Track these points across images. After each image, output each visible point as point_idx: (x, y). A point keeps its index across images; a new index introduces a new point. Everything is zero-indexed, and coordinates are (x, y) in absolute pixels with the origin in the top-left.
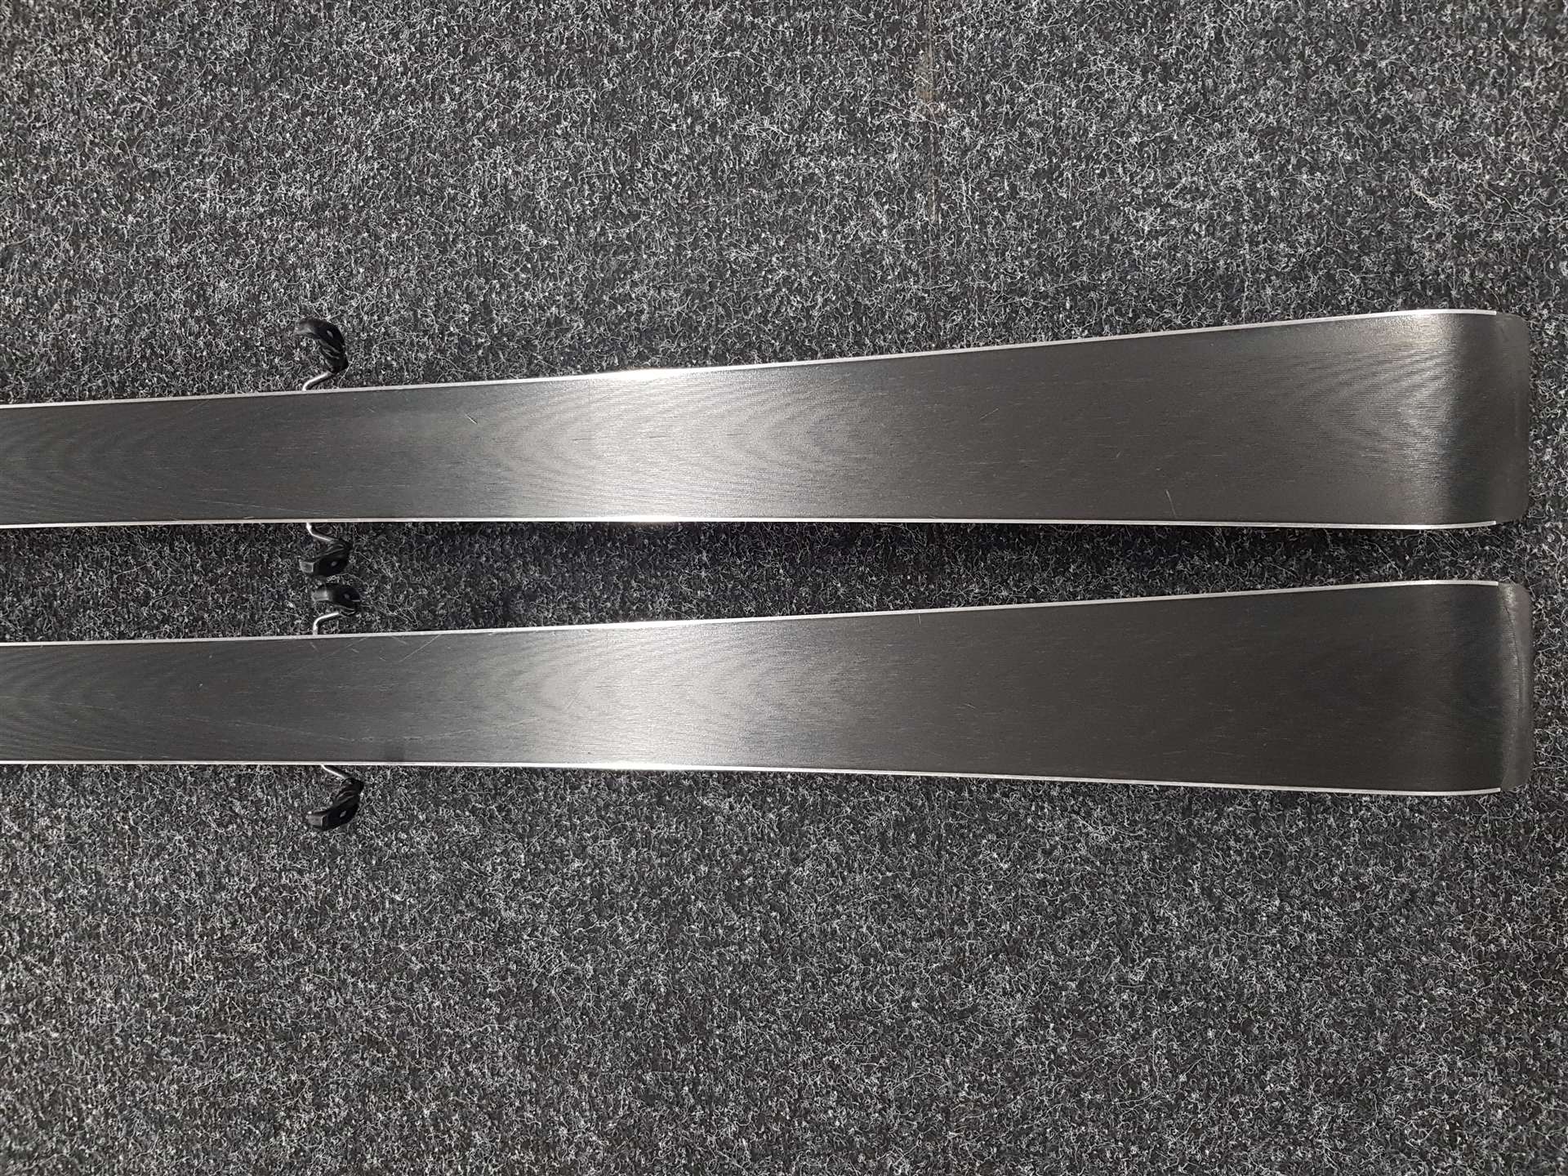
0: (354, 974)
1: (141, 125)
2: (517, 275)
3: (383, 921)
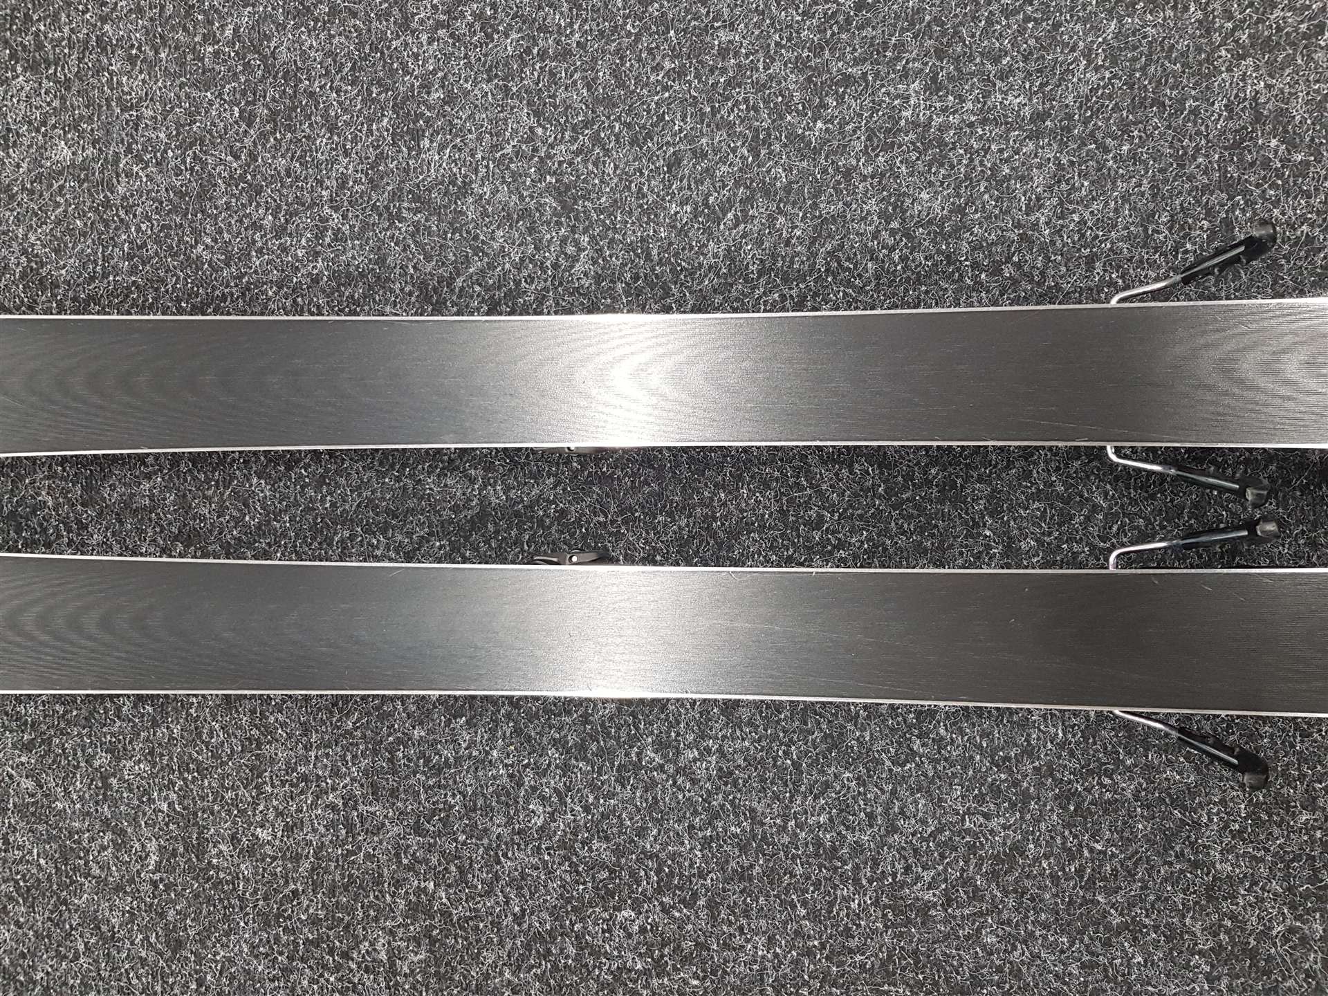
0: (1046, 926)
1: (835, 29)
2: (1264, 191)
3: (1080, 872)
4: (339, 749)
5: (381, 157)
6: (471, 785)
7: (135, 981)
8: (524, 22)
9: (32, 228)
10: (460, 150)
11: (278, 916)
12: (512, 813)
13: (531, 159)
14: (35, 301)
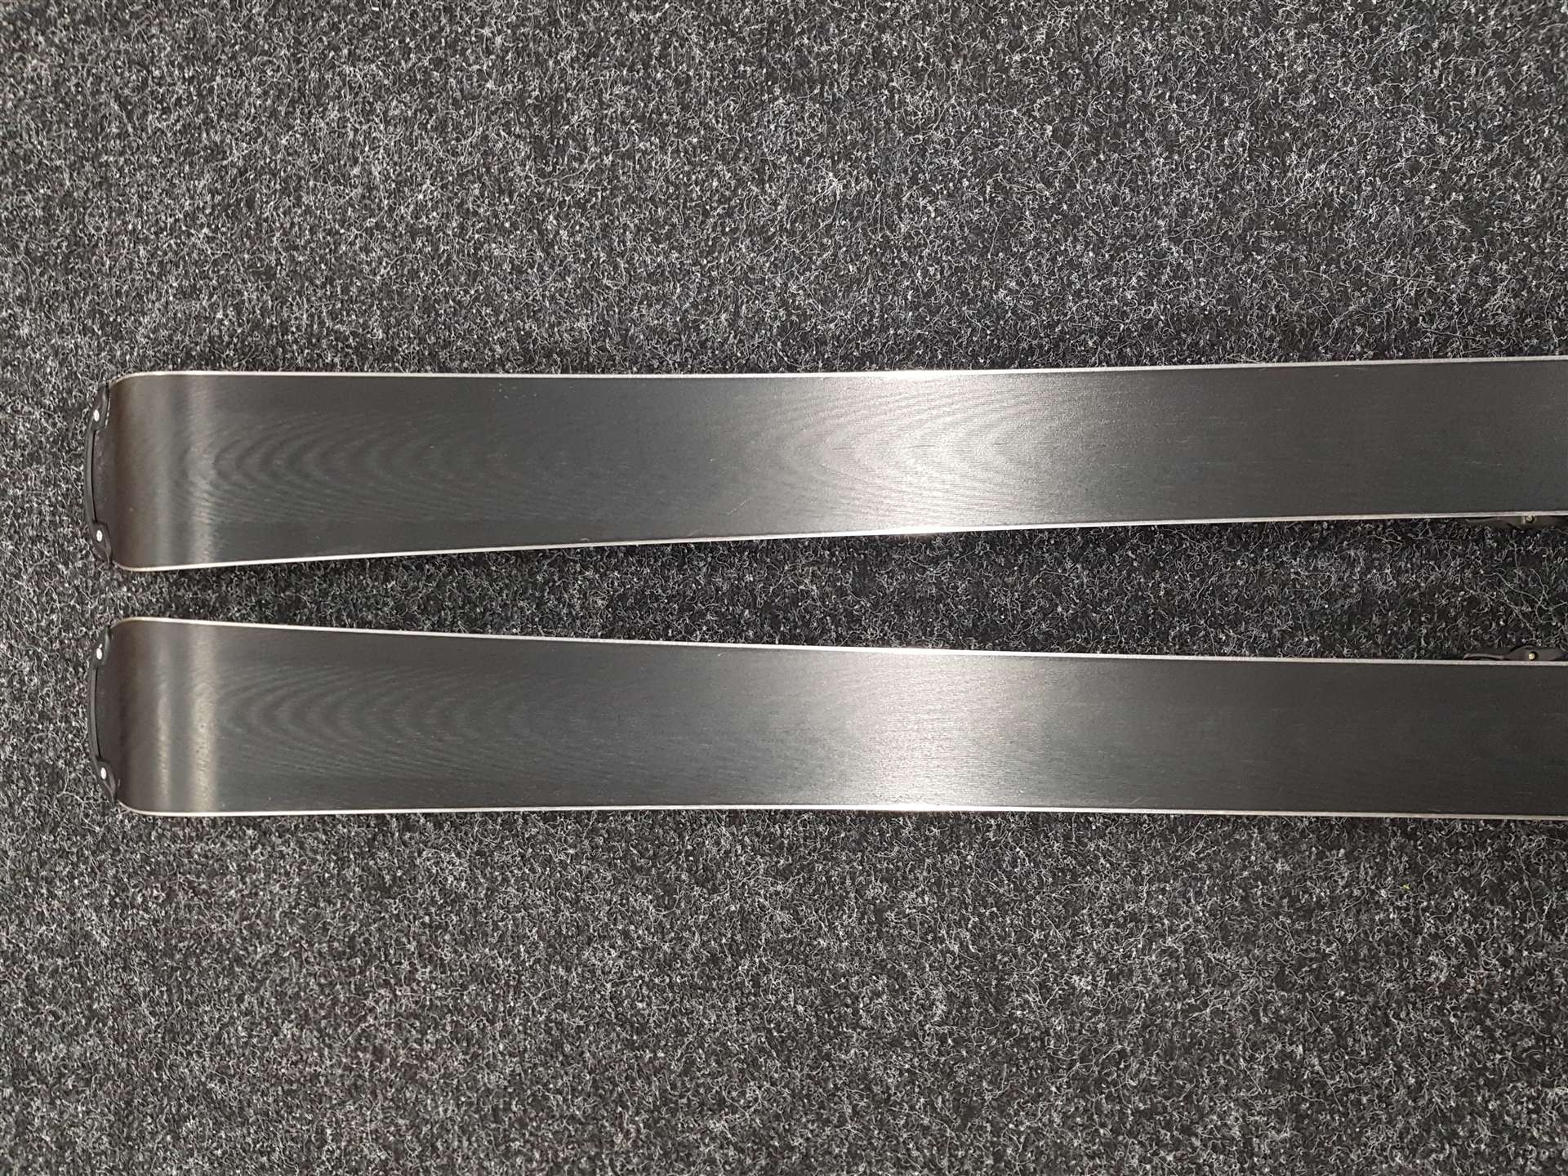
4: (1178, 884)
5: (1234, 178)
6: (1352, 931)
7: (915, 1153)
8: (1421, 11)
9: (792, 275)
10: (1337, 166)
11: (1098, 1082)
12: (1405, 965)
13: (1430, 173)
14: (796, 361)
